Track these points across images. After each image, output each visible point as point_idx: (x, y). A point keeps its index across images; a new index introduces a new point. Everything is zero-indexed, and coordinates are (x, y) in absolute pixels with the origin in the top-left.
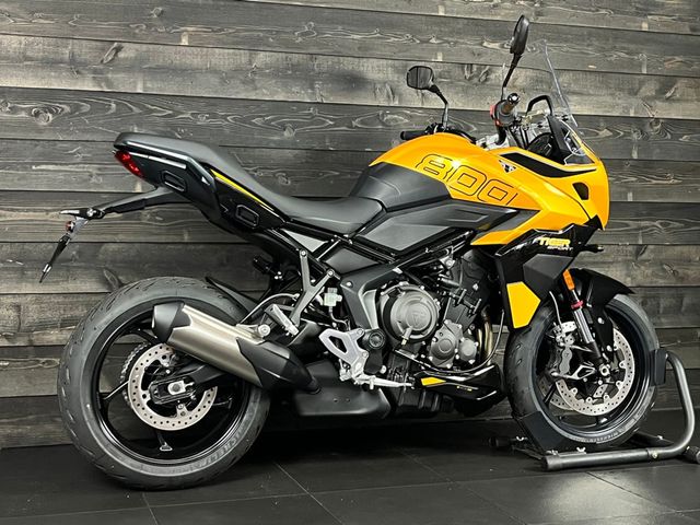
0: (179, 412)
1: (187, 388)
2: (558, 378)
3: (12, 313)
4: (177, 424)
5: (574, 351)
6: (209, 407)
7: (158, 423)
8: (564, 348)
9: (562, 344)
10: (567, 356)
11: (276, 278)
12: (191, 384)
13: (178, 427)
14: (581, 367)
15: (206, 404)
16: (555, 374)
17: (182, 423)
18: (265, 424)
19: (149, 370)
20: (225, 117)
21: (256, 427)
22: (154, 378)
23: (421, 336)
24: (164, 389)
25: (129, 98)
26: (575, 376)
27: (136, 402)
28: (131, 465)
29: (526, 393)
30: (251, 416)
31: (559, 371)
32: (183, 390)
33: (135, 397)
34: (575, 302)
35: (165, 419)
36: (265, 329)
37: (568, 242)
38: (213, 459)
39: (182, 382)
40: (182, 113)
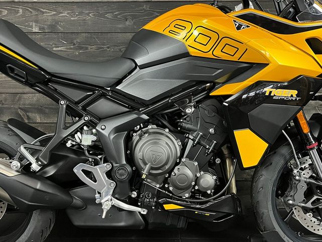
2: (293, 205)
5: (309, 184)
8: (299, 181)
9: (297, 178)
10: (302, 188)
14: (315, 197)
16: (291, 202)
20: (88, 14)
23: (160, 171)
25: (30, 5)
26: (309, 205)
29: (265, 214)
31: (294, 200)
34: (310, 143)
37: (295, 92)
40: (62, 13)
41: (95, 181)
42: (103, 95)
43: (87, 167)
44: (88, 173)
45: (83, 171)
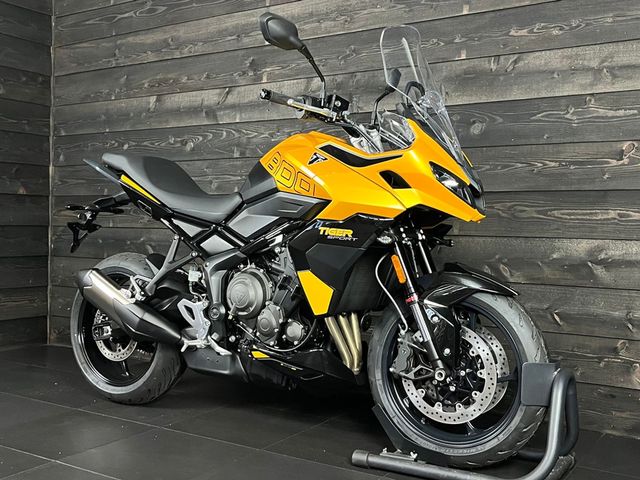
8: (401, 343)
9: (399, 340)
10: (404, 353)
16: (392, 370)
23: (245, 313)
26: (412, 375)
37: (350, 232)
40: (263, 134)
41: (194, 318)
42: (215, 232)
43: (189, 304)
44: (189, 310)
45: (186, 307)
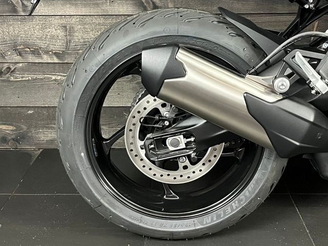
0: (181, 165)
1: (187, 144)
3: (61, 33)
4: (178, 178)
6: (215, 161)
7: (158, 175)
11: (307, 6)
12: (192, 139)
13: (180, 181)
15: (212, 158)
17: (185, 177)
18: (280, 181)
19: (146, 120)
21: (269, 185)
22: (152, 130)
24: (161, 143)
27: (134, 153)
28: (130, 217)
30: (263, 174)
32: (183, 146)
33: (132, 147)
35: (165, 172)
36: (283, 84)
38: (218, 217)
39: (182, 136)
